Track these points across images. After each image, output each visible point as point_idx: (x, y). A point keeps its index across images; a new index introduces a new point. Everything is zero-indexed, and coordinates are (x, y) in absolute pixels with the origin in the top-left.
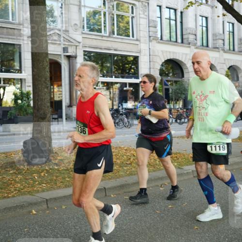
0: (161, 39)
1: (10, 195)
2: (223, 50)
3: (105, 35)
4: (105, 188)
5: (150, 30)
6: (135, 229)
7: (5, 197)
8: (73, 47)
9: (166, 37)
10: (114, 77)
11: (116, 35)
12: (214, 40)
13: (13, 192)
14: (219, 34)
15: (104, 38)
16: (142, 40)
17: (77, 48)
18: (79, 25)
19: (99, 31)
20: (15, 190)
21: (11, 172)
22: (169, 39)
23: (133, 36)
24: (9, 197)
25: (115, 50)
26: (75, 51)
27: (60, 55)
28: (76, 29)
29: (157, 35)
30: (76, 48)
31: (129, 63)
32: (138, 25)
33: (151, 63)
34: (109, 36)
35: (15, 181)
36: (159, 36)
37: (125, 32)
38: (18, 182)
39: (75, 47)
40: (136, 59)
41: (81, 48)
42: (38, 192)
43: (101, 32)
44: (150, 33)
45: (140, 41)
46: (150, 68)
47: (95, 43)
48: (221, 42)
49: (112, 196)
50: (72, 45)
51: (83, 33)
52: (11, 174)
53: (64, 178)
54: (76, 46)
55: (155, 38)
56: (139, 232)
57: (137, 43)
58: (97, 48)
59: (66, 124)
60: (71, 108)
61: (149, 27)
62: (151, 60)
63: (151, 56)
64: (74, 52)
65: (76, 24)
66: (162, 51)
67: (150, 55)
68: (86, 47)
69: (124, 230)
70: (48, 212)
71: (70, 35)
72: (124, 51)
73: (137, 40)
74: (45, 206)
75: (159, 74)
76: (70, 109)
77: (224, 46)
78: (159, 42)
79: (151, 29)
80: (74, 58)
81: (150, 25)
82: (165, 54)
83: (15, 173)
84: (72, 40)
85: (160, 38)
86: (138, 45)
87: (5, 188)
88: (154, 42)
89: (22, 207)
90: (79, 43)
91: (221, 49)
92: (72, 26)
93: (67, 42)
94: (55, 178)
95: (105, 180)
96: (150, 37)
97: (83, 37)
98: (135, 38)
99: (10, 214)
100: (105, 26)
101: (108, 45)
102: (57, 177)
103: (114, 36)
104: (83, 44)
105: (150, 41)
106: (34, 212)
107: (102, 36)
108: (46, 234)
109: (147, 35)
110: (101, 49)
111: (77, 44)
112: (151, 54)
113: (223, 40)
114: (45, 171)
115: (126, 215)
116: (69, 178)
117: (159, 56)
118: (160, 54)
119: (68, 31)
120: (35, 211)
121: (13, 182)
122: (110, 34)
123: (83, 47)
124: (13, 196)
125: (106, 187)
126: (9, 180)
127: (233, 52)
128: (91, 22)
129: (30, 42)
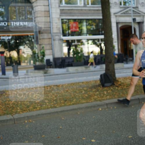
4: (139, 99)
24: (89, 102)
28: (143, 6)
38: (96, 95)
42: (104, 100)
49: (143, 103)
50: (140, 16)
52: (94, 91)
53: (120, 94)
54: (143, 16)
64: (142, 19)
70: (107, 109)
74: (106, 107)
80: (142, 24)
84: (140, 13)
89: (94, 107)
92: (140, 4)
93: (137, 14)
94: (115, 93)
102: (116, 93)
106: (100, 109)
114: (111, 90)
119: (138, 7)
124: (92, 102)
129: (115, 17)
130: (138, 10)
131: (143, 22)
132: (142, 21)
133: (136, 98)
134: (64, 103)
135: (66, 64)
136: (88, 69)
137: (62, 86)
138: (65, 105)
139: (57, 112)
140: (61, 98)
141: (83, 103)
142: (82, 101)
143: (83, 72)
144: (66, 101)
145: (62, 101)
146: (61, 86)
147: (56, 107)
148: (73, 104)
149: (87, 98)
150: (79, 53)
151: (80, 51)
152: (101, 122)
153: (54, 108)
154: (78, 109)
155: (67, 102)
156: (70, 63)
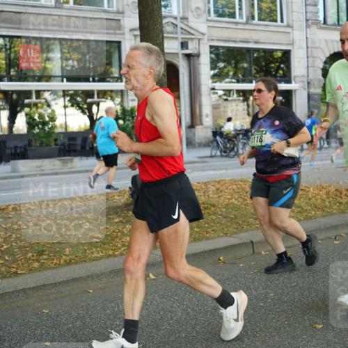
0: (325, 22)
1: (116, 253)
3: (241, 21)
4: (252, 242)
5: (308, 11)
6: (301, 301)
7: (110, 256)
8: (194, 41)
9: (332, 19)
10: (254, 82)
11: (256, 21)
13: (120, 249)
15: (239, 26)
16: (296, 25)
17: (201, 42)
18: (203, 9)
19: (232, 15)
20: (123, 245)
21: (116, 220)
22: (337, 23)
23: (282, 21)
24: (115, 256)
25: (256, 42)
26: (197, 47)
27: (177, 54)
28: (198, 15)
29: (319, 16)
30: (199, 43)
31: (275, 60)
32: (290, 4)
33: (310, 59)
34: (247, 23)
35: (122, 232)
36: (321, 18)
37: (269, 15)
38: (127, 235)
39: (197, 42)
40: (287, 54)
41: (206, 41)
43: (234, 17)
44: (308, 14)
45: (292, 27)
46: (308, 67)
47: (225, 34)
49: (263, 253)
50: (192, 39)
51: (208, 20)
52: (117, 223)
53: (192, 229)
54: (199, 40)
55: (316, 22)
56: (308, 305)
57: (288, 30)
58: (229, 41)
59: (187, 152)
60: (193, 130)
61: (306, 5)
62: (309, 55)
63: (309, 49)
64: (195, 48)
65: (198, 8)
66: (326, 41)
67: (307, 48)
68: (212, 40)
69: (286, 302)
71: (190, 24)
72: (269, 43)
73: (288, 26)
75: (321, 75)
76: (191, 131)
78: (321, 28)
79: (310, 8)
80: (196, 58)
81: (308, 3)
82: (330, 45)
83: (121, 222)
84: (192, 31)
85: (323, 22)
86: (289, 33)
87: (109, 243)
88: (314, 28)
90: (203, 34)
92: (192, 11)
93: (186, 34)
95: (251, 230)
96: (307, 20)
97: (209, 27)
98: (285, 23)
99: (119, 278)
100: (240, 9)
101: (246, 35)
103: (254, 22)
104: (209, 36)
105: (308, 26)
106: (152, 277)
107: (237, 23)
108: (172, 307)
109: (303, 18)
110: (235, 42)
111: (201, 37)
112: (310, 45)
115: (285, 280)
116: (198, 228)
117: (321, 48)
118: (323, 45)
119: (187, 19)
120: (153, 275)
121: (119, 234)
122: (247, 19)
123: (208, 40)
124: (121, 254)
125: (254, 241)
126: (114, 231)
128: (219, 3)
129: (133, 38)
130: (188, 26)
131: (198, 56)
132: (196, 52)
133: (244, 241)
134: (38, 261)
135: (8, 151)
136: (69, 165)
137: (15, 209)
138: (42, 268)
139: (24, 291)
140: (22, 244)
141: (97, 259)
142: (92, 253)
143: (56, 174)
144: (41, 253)
145: (30, 255)
146: (10, 208)
147: (16, 274)
148: (68, 263)
149: (104, 244)
150: (44, 123)
151: (47, 119)
152: (172, 318)
153: (10, 277)
154: (88, 277)
155: (45, 257)
156: (18, 151)
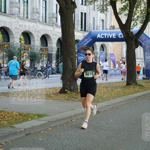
2: (19, 17)
12: (10, 7)
14: (15, 2)
48: (17, 9)
77: (19, 13)
91: (16, 16)
113: (19, 8)
127: (27, 19)
